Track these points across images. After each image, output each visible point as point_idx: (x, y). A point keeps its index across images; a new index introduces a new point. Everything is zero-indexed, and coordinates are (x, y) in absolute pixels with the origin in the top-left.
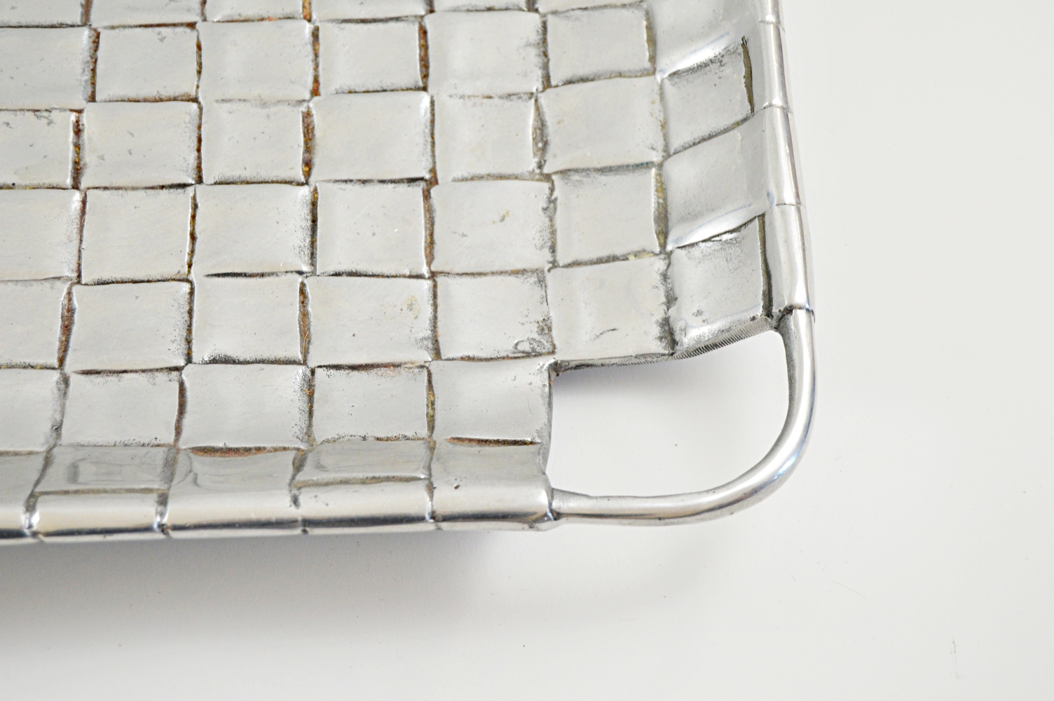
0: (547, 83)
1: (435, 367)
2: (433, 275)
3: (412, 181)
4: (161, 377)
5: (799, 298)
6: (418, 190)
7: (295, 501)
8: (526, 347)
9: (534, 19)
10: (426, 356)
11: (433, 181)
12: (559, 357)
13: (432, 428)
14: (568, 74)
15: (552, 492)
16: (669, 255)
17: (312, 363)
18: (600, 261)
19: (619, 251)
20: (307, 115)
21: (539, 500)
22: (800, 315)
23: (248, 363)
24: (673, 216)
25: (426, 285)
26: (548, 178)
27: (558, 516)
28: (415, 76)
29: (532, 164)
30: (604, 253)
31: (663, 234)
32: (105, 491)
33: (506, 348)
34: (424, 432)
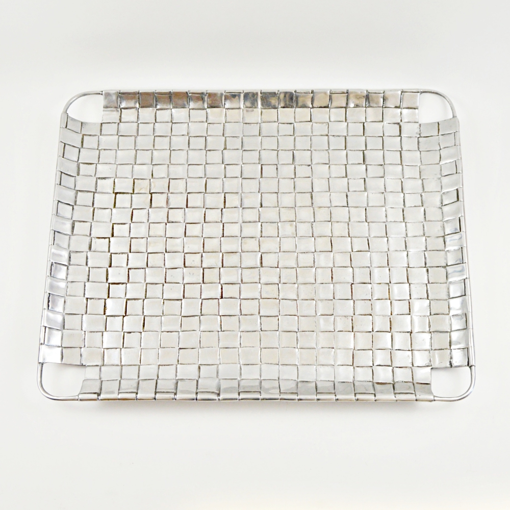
0: (431, 315)
1: (413, 368)
2: (412, 350)
3: (408, 332)
4: (369, 368)
5: (473, 364)
6: (409, 334)
7: (395, 397)
8: (427, 364)
9: (428, 301)
10: (411, 366)
11: (411, 333)
12: (433, 367)
13: (413, 380)
14: (435, 313)
15: (434, 396)
16: (451, 350)
17: (393, 366)
18: (439, 350)
19: (443, 348)
20: (390, 318)
21: (432, 398)
22: (473, 367)
23: (382, 366)
24: (452, 343)
25: (411, 352)
26: (430, 332)
27: (435, 400)
28: (408, 312)
29: (428, 329)
30: (440, 348)
31: (450, 346)
32: (367, 393)
33: (424, 365)
34: (412, 381)
